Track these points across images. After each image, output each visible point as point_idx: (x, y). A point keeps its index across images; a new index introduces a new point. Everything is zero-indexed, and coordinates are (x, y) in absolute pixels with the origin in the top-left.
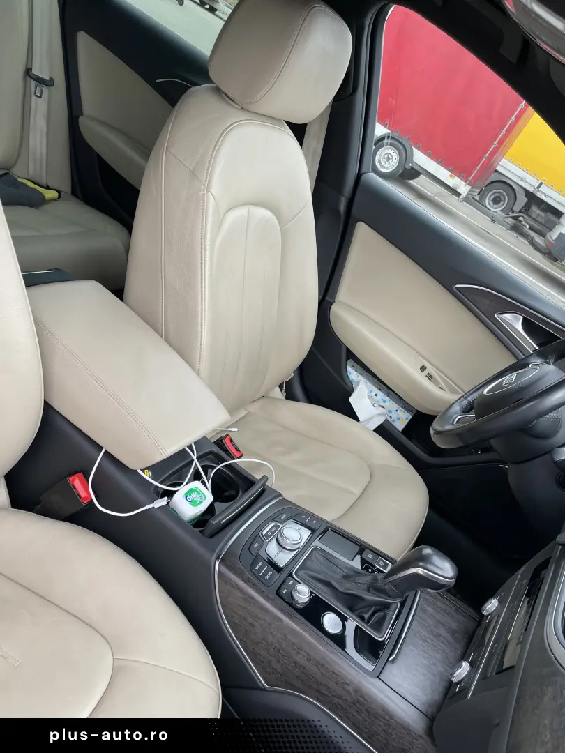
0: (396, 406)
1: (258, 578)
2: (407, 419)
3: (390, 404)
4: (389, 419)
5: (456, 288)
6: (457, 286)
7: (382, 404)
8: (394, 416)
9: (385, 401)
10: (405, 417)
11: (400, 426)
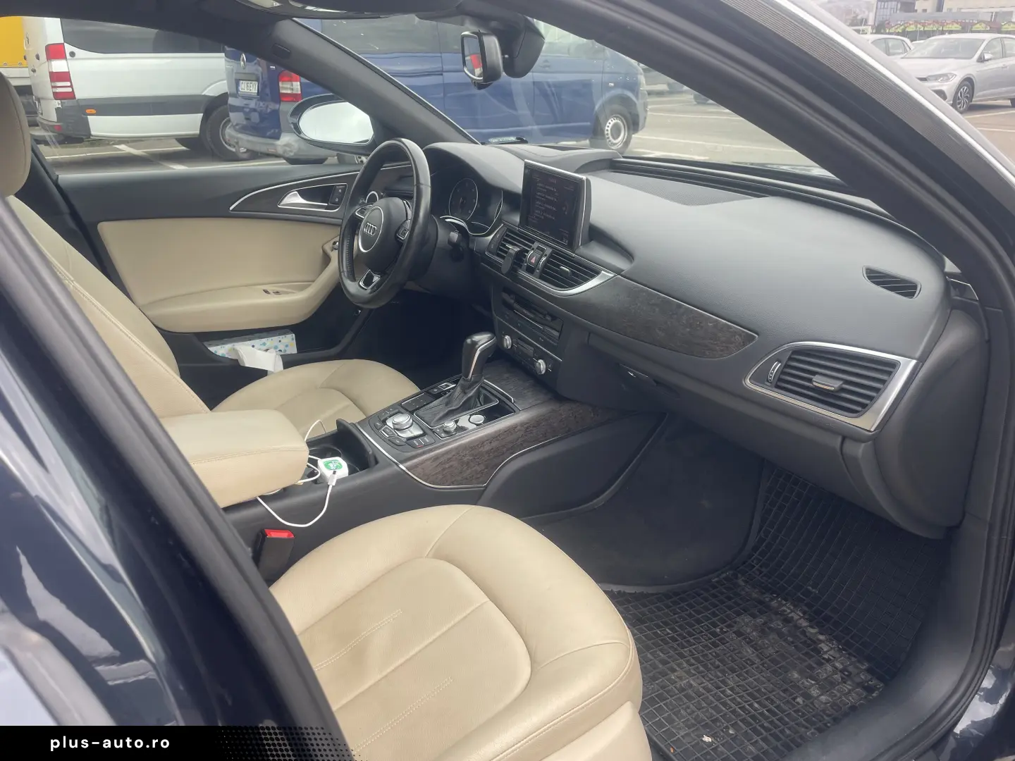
0: (276, 339)
1: (425, 446)
2: (293, 339)
3: (270, 341)
4: (282, 353)
5: (233, 210)
6: (231, 208)
7: (265, 348)
8: (281, 347)
9: (264, 344)
10: (290, 339)
11: (293, 350)
